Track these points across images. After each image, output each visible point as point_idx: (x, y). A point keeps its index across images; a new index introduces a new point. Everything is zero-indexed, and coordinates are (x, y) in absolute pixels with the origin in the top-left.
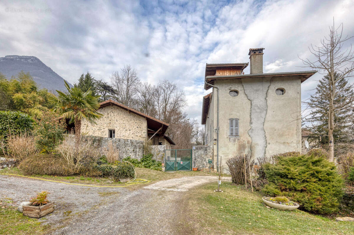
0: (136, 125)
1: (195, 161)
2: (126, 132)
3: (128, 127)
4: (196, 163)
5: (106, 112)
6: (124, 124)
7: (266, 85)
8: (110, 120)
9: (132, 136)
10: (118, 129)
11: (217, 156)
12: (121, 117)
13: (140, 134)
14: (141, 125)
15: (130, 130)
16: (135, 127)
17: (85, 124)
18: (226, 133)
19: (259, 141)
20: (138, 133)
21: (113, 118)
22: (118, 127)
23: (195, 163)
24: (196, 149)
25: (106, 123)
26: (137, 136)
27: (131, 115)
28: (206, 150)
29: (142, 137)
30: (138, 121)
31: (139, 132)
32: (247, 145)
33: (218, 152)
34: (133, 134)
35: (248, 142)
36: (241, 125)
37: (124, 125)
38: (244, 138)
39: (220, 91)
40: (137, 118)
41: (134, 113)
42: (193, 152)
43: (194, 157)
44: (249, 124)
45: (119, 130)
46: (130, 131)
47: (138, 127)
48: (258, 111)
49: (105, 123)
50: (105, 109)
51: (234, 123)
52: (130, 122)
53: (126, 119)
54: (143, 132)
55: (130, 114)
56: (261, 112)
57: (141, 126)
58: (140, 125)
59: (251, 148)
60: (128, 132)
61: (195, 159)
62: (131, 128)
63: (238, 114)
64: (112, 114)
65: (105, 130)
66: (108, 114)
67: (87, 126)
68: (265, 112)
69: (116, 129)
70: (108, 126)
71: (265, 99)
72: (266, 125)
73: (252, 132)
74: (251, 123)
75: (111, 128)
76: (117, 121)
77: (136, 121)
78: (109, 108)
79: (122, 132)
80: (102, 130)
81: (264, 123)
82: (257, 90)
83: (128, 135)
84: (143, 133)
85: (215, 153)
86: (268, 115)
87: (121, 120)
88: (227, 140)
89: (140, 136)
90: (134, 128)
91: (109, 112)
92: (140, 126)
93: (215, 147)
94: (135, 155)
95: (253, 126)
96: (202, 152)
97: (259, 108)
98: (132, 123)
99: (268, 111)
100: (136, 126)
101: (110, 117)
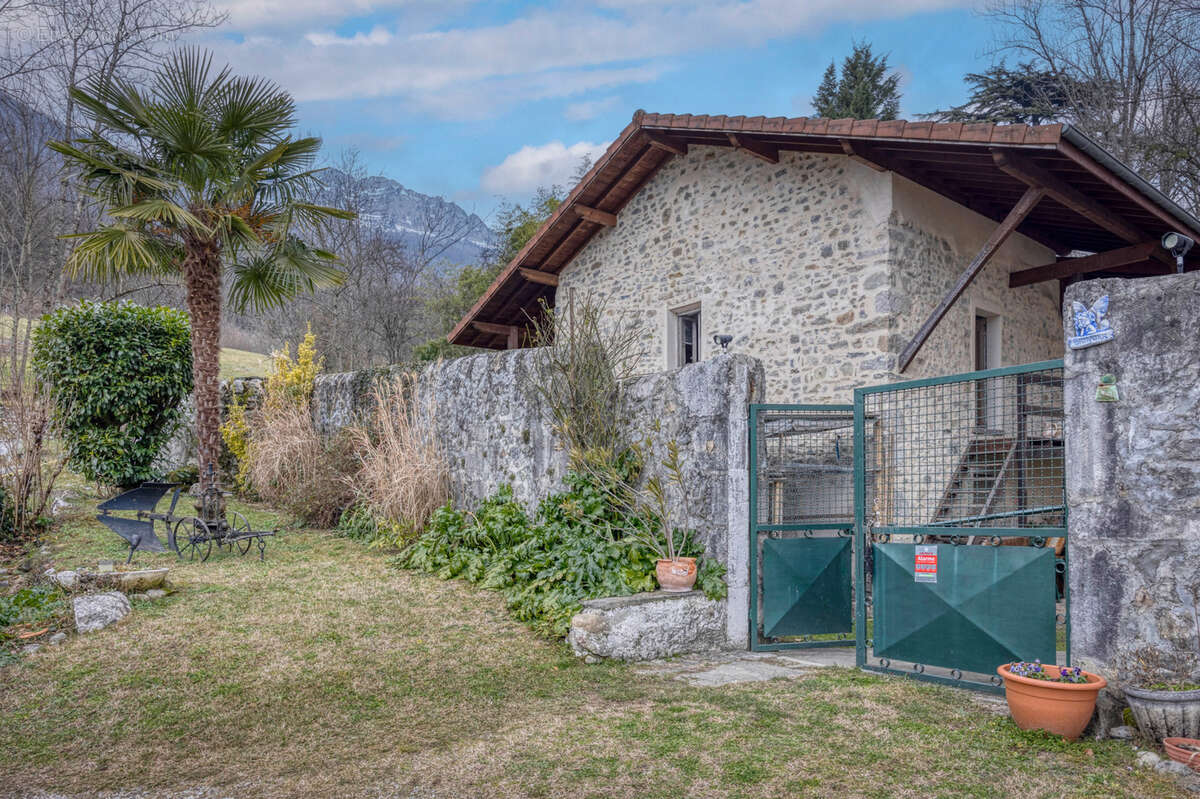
0: (819, 237)
1: (1121, 553)
2: (759, 306)
3: (767, 267)
4: (1134, 585)
5: (658, 206)
6: (745, 250)
8: (677, 252)
9: (795, 328)
10: (718, 298)
12: (729, 212)
13: (846, 302)
14: (851, 222)
15: (779, 289)
16: (813, 253)
20: (832, 294)
21: (689, 233)
22: (715, 286)
23: (1117, 594)
24: (1134, 337)
25: (660, 277)
26: (822, 320)
27: (784, 172)
29: (857, 320)
30: (828, 200)
31: (834, 285)
34: (796, 311)
37: (746, 259)
40: (825, 181)
41: (801, 149)
43: (1099, 473)
45: (719, 304)
46: (783, 297)
47: (827, 252)
49: (655, 279)
50: (654, 192)
52: (782, 227)
53: (757, 211)
54: (862, 281)
55: (778, 168)
57: (849, 237)
58: (846, 230)
60: (771, 305)
62: (788, 272)
66: (666, 213)
69: (703, 297)
70: (670, 290)
75: (682, 301)
76: (707, 245)
77: (815, 210)
78: (670, 172)
79: (734, 311)
83: (768, 326)
84: (861, 291)
87: (729, 229)
89: (841, 320)
90: (807, 261)
91: (672, 200)
92: (841, 237)
94: (535, 471)
98: (790, 230)
100: (818, 248)
101: (676, 230)
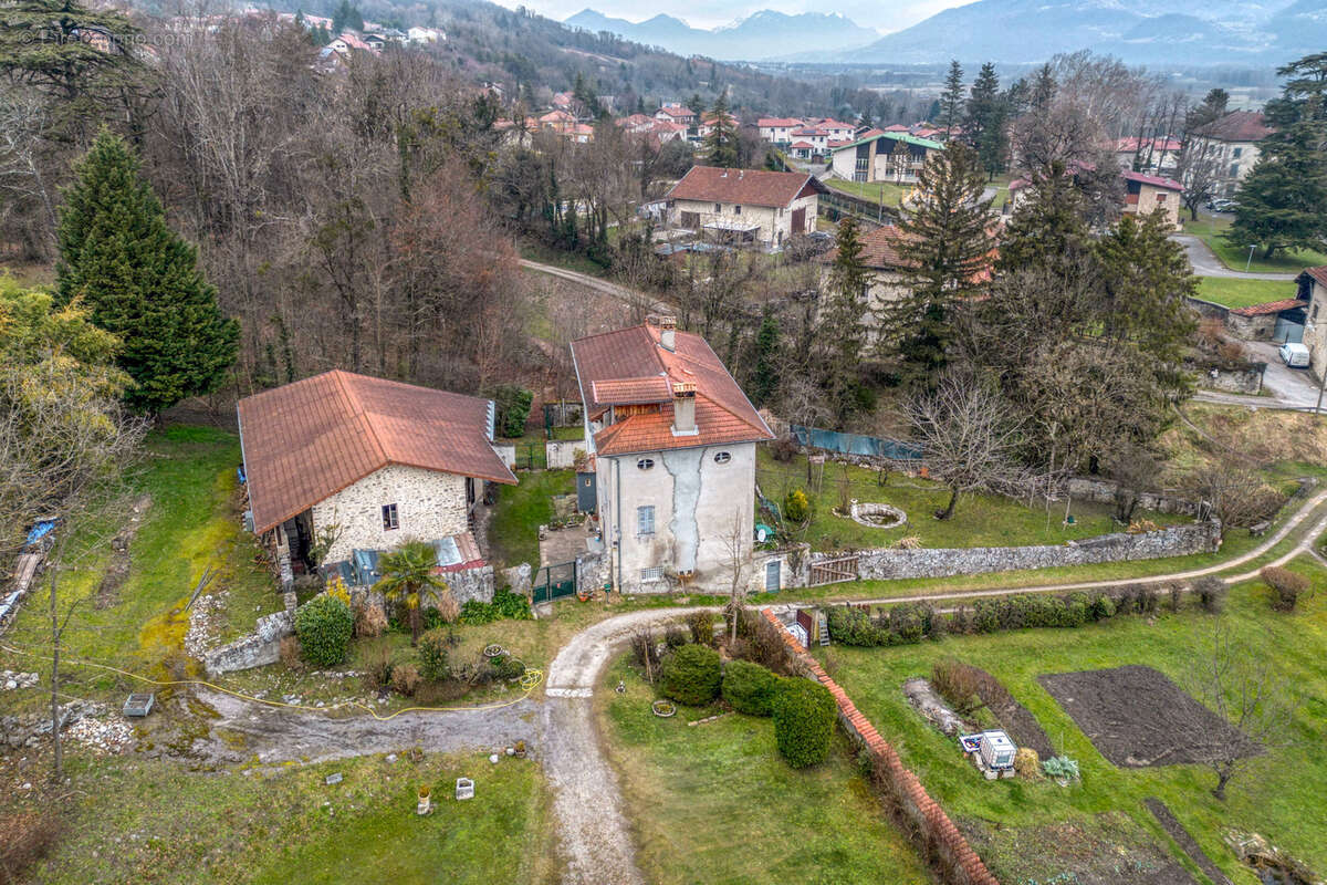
1: (582, 581)
2: (422, 505)
3: (424, 493)
4: (583, 583)
6: (415, 489)
7: (698, 455)
8: (385, 489)
10: (403, 502)
11: (619, 567)
12: (408, 477)
13: (454, 503)
14: (453, 483)
15: (429, 499)
16: (441, 491)
17: (331, 509)
18: (634, 531)
19: (686, 538)
21: (390, 483)
22: (401, 498)
25: (377, 496)
28: (600, 559)
29: (457, 508)
30: (444, 477)
31: (449, 498)
32: (668, 546)
33: (620, 561)
35: (670, 541)
36: (657, 515)
37: (416, 491)
38: (664, 536)
39: (621, 465)
42: (578, 568)
43: (580, 574)
44: (670, 513)
45: (404, 504)
47: (446, 490)
48: (686, 490)
49: (374, 497)
51: (646, 512)
52: (429, 483)
53: (419, 478)
56: (689, 494)
57: (453, 487)
59: (674, 549)
60: (425, 503)
61: (582, 578)
62: (432, 495)
63: (653, 498)
64: (388, 475)
65: (376, 509)
66: (378, 477)
67: (336, 511)
68: (697, 492)
69: (397, 502)
70: (381, 500)
71: (698, 471)
72: (698, 510)
73: (675, 525)
74: (674, 511)
75: (387, 503)
76: (399, 487)
77: (441, 479)
79: (411, 506)
80: (370, 512)
81: (695, 509)
82: (685, 459)
83: (426, 509)
85: (616, 564)
86: (701, 496)
87: (408, 483)
88: (635, 542)
90: (439, 492)
92: (450, 486)
93: (615, 554)
94: (482, 593)
95: (678, 515)
96: (594, 565)
97: (687, 487)
99: (703, 491)
100: (443, 488)
101: (383, 481)
